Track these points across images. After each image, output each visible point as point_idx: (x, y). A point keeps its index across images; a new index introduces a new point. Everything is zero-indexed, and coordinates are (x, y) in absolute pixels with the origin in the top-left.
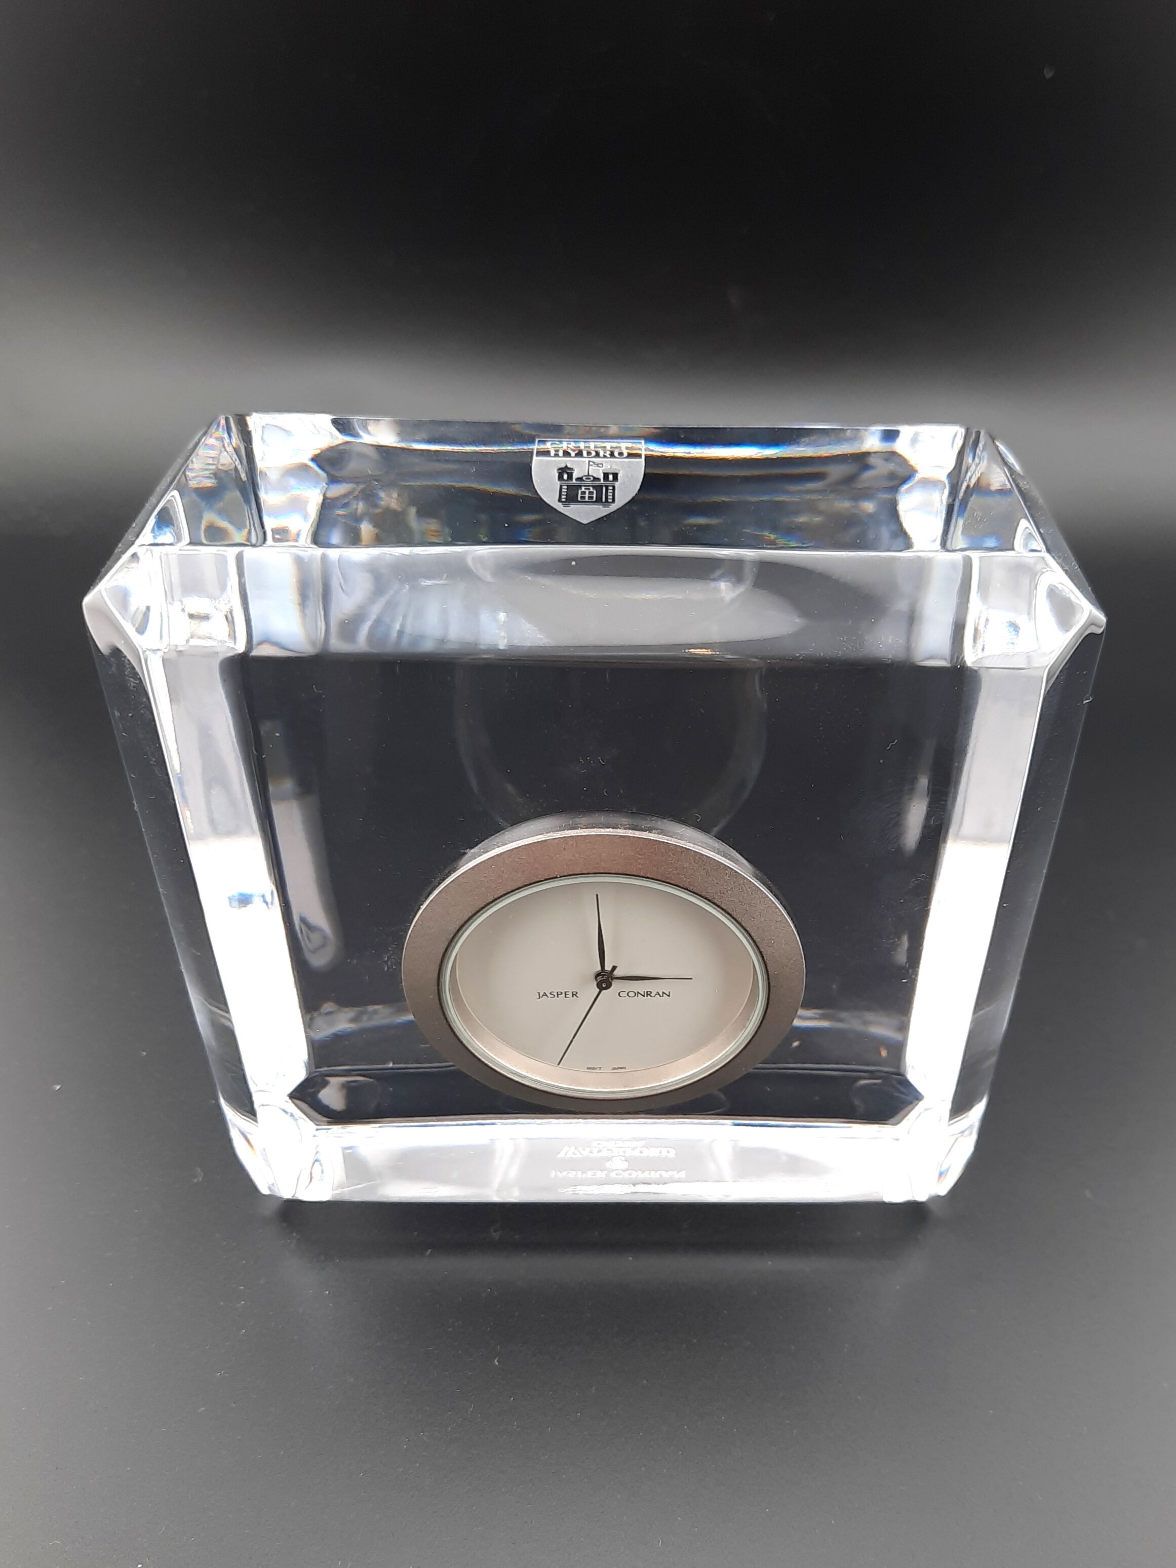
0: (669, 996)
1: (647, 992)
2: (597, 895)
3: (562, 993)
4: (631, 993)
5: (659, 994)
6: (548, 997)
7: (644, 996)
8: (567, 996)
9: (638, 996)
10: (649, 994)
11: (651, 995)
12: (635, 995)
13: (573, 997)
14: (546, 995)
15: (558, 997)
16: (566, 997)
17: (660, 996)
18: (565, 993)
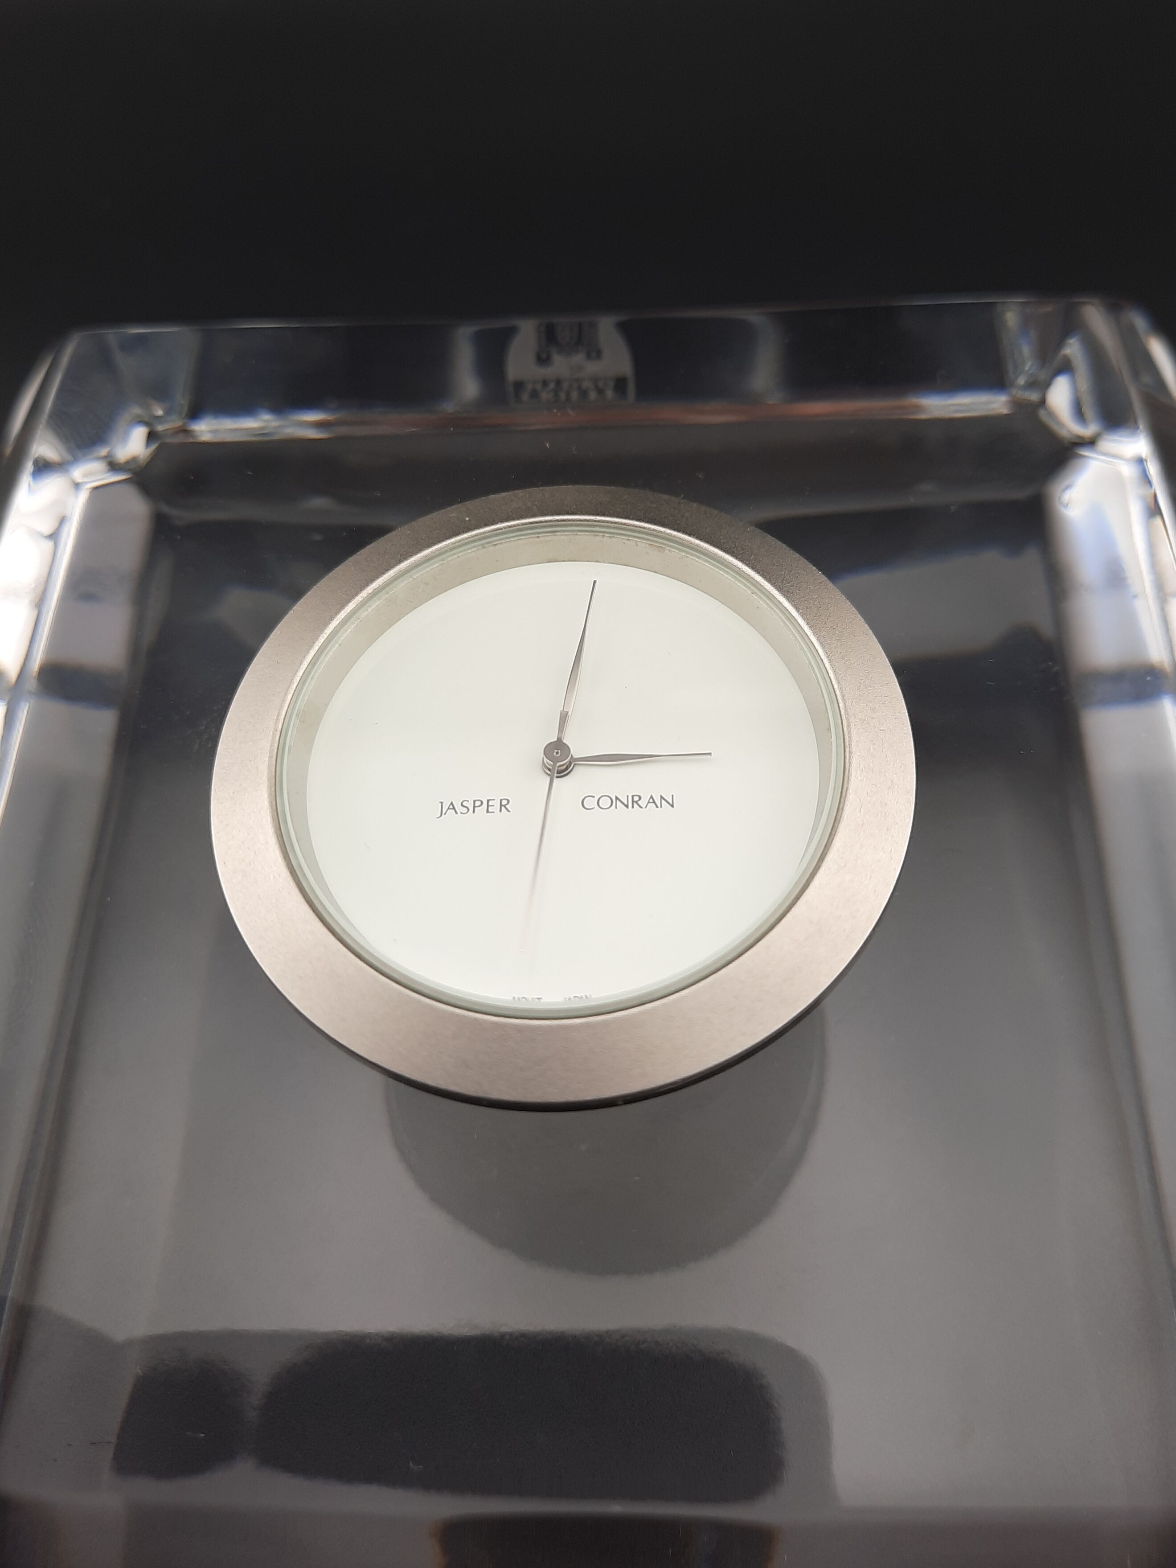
0: (672, 807)
1: (633, 797)
5: (654, 804)
6: (456, 812)
7: (627, 806)
8: (490, 809)
9: (633, 807)
11: (640, 803)
12: (611, 805)
15: (474, 812)
16: (488, 811)
17: (657, 807)
18: (488, 801)
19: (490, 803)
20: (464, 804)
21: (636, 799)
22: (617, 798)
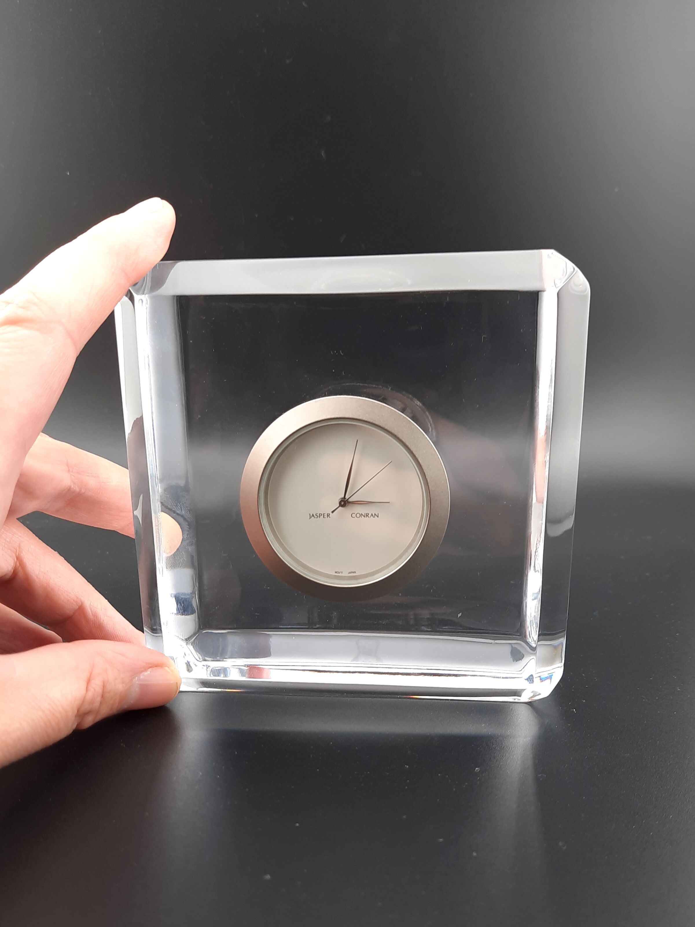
0: (378, 517)
1: (366, 514)
2: (357, 440)
3: (322, 515)
4: (357, 516)
5: (373, 516)
6: (314, 517)
9: (361, 517)
10: (367, 515)
12: (360, 517)
13: (327, 517)
14: (314, 516)
15: (320, 517)
16: (324, 517)
17: (373, 517)
18: (324, 514)
19: (324, 515)
20: (317, 515)
21: (367, 514)
22: (362, 514)
